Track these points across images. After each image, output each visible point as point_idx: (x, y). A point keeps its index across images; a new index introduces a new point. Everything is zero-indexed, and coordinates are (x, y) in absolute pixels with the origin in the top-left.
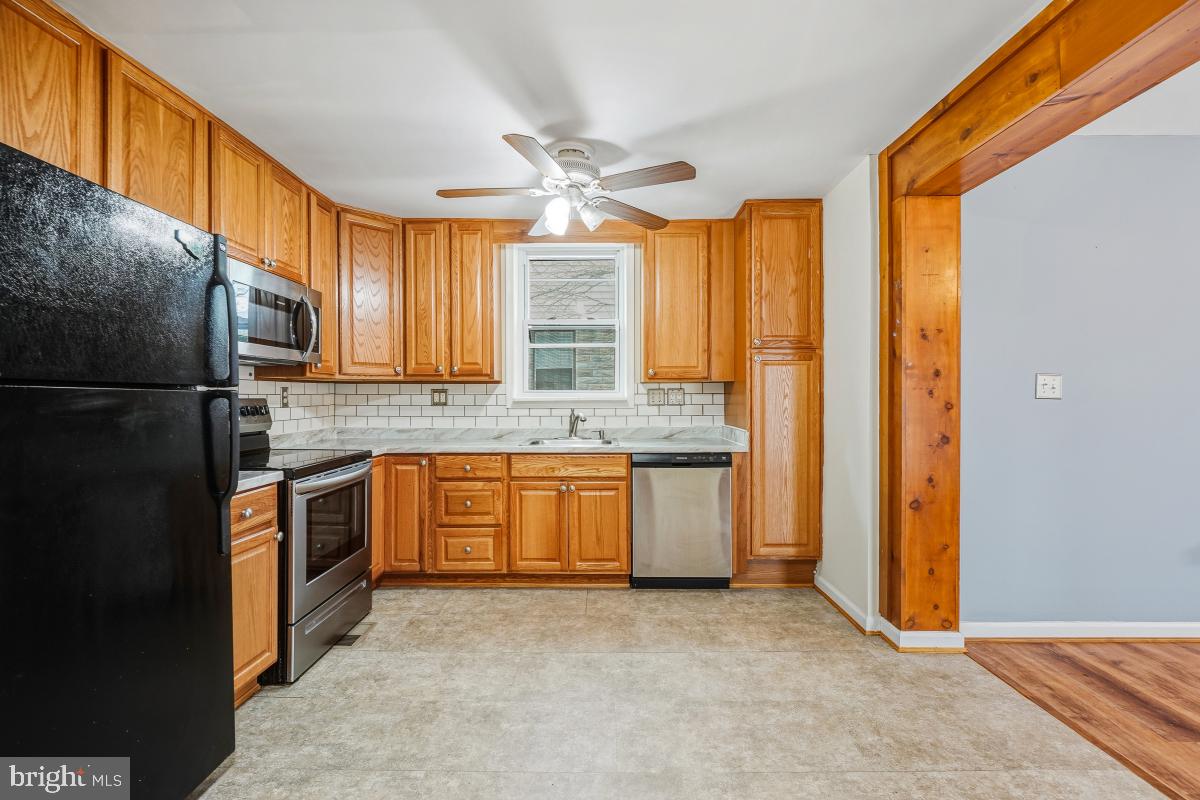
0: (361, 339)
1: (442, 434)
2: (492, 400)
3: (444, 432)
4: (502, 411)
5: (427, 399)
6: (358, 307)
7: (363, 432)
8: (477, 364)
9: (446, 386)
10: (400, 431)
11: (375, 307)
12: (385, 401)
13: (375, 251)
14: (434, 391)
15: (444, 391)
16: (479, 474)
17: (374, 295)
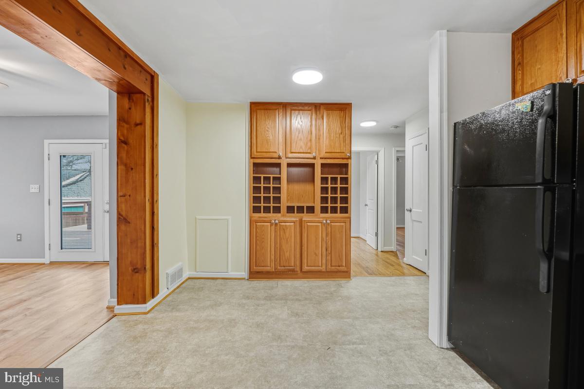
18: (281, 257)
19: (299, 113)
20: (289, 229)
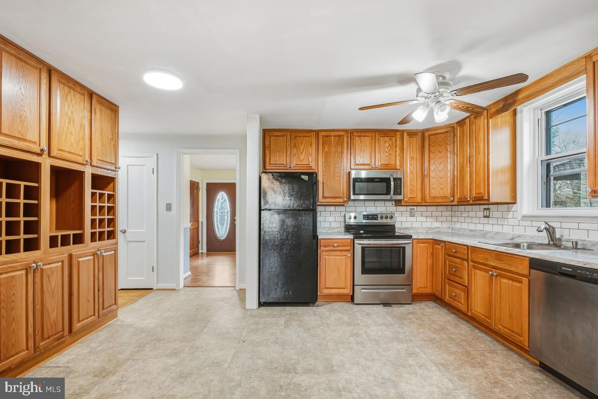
0: (433, 186)
1: (486, 234)
2: (510, 215)
3: (487, 233)
4: (515, 222)
5: (481, 214)
6: (432, 172)
7: (459, 229)
8: (481, 193)
9: (490, 206)
10: (471, 231)
11: (440, 170)
12: (466, 215)
13: (441, 144)
14: (485, 209)
15: (488, 209)
16: (458, 255)
17: (440, 165)
18: (45, 324)
19: (69, 91)
20: (55, 273)
